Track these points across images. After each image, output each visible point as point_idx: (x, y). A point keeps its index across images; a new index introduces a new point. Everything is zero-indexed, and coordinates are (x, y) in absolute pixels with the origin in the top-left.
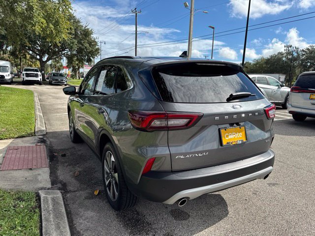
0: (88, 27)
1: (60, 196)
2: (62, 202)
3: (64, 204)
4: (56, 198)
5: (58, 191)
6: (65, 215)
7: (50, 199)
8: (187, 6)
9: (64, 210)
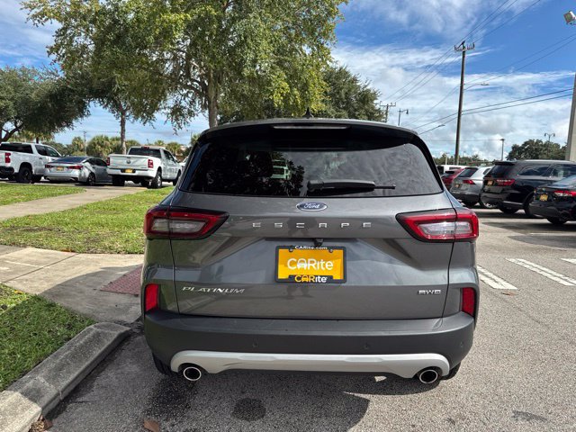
0: (368, 88)
1: (115, 334)
2: (109, 343)
3: (109, 346)
4: (105, 334)
5: (128, 329)
6: (92, 359)
7: (92, 333)
8: (571, 18)
9: (97, 352)
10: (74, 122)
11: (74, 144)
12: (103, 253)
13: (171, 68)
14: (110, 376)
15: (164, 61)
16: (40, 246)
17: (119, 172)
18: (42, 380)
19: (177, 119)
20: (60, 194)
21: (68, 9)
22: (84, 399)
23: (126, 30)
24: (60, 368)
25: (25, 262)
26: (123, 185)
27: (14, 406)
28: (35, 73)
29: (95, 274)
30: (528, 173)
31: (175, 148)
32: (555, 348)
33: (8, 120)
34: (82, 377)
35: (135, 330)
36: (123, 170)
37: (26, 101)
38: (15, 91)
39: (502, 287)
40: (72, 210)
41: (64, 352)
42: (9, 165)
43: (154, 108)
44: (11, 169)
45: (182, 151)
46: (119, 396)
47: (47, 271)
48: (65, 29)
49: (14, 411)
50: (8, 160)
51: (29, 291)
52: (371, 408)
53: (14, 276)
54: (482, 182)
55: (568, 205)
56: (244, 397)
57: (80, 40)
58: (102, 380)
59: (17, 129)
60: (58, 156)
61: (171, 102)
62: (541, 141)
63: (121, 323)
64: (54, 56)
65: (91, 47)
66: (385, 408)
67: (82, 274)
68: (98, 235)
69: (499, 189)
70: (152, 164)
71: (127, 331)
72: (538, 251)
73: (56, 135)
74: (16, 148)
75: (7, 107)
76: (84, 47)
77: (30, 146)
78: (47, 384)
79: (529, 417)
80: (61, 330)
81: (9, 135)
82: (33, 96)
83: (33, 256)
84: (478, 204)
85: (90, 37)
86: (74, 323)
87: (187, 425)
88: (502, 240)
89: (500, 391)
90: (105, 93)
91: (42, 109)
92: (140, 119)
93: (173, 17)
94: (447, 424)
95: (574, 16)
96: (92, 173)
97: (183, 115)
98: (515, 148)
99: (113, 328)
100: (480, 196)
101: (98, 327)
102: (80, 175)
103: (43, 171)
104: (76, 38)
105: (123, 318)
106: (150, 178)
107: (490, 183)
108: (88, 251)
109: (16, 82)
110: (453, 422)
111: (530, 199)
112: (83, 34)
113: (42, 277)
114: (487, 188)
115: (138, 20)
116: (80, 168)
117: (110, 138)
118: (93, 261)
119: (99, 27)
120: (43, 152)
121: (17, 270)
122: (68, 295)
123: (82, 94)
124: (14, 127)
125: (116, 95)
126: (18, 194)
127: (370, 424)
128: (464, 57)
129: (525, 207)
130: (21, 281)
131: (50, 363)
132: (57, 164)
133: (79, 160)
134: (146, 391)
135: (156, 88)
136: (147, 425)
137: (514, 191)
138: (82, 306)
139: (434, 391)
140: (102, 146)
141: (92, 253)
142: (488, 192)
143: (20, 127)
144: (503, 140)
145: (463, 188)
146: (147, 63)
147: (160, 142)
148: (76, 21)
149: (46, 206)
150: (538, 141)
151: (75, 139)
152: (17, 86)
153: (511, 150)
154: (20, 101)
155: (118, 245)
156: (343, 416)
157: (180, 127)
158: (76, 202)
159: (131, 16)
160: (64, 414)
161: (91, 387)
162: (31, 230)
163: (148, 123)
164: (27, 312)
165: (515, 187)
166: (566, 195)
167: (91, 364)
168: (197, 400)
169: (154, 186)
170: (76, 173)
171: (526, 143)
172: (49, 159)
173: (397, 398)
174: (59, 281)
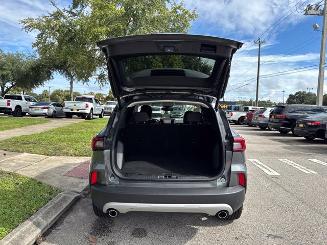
1: (73, 197)
2: (70, 201)
3: (71, 203)
4: (68, 197)
5: (79, 195)
6: (62, 209)
7: (62, 196)
8: (317, 28)
9: (65, 206)
10: (44, 82)
11: (43, 94)
12: (64, 156)
13: (99, 54)
14: (71, 217)
15: (96, 50)
16: (31, 152)
17: (70, 111)
18: (40, 218)
19: (101, 82)
20: (38, 123)
21: (44, 24)
22: (59, 228)
23: (75, 35)
24: (48, 213)
25: (24, 161)
26: (71, 118)
27: (29, 229)
28: (24, 55)
29: (60, 167)
30: (294, 112)
31: (100, 96)
32: (294, 204)
33: (8, 81)
34: (58, 218)
35: (82, 196)
36: (72, 110)
37: (18, 71)
38: (13, 66)
39: (273, 174)
40: (45, 132)
41: (49, 205)
42: (9, 107)
43: (89, 75)
44: (11, 109)
45: (104, 98)
46: (76, 226)
47: (36, 165)
48: (42, 34)
49: (28, 231)
50: (9, 104)
51: (28, 176)
52: (198, 232)
53: (19, 168)
54: (268, 116)
55: (315, 129)
56: (137, 227)
57: (51, 40)
58: (67, 219)
59: (13, 86)
60: (36, 102)
61: (98, 72)
62: (305, 92)
63: (75, 192)
64: (36, 48)
65: (56, 43)
66: (205, 232)
67: (53, 167)
68: (60, 146)
69: (278, 120)
70: (88, 106)
71: (78, 196)
72: (296, 155)
73: (34, 90)
74: (13, 97)
75: (8, 74)
76: (52, 44)
77: (21, 96)
78: (42, 220)
79: (275, 237)
80: (47, 195)
81: (8, 89)
82: (22, 68)
83: (27, 158)
84: (267, 128)
85: (56, 39)
86: (52, 192)
87: (109, 240)
88: (277, 149)
89: (263, 225)
90: (62, 67)
91: (27, 76)
92: (81, 81)
93: (99, 29)
94: (234, 240)
95: (318, 26)
96: (54, 111)
97: (105, 79)
98: (291, 96)
99: (72, 194)
100: (268, 124)
101: (65, 194)
102: (48, 113)
103: (28, 110)
104: (48, 39)
105: (76, 189)
106: (86, 114)
107: (273, 117)
108: (56, 155)
109: (13, 60)
110: (237, 239)
111: (294, 126)
112: (52, 37)
113: (33, 168)
114: (271, 120)
115: (82, 30)
116: (48, 108)
117: (63, 90)
118: (58, 160)
119: (60, 34)
120: (28, 99)
121: (20, 165)
122: (47, 178)
123: (49, 68)
124: (11, 85)
125: (68, 68)
126: (15, 123)
127: (197, 239)
128: (260, 47)
129: (292, 130)
130: (23, 171)
131: (43, 211)
132: (36, 106)
133: (48, 104)
134: (89, 225)
135: (90, 65)
136: (91, 239)
137: (286, 122)
138: (55, 184)
139: (230, 225)
140: (59, 95)
141: (58, 156)
142: (272, 122)
143: (14, 85)
144: (284, 91)
145: (258, 119)
146: (86, 52)
147: (91, 93)
148: (48, 30)
149: (31, 130)
150: (304, 92)
151: (44, 91)
152: (14, 63)
153: (288, 97)
154: (15, 71)
155: (71, 152)
156: (185, 236)
157: (103, 86)
158: (47, 128)
159: (78, 27)
160: (51, 234)
161: (63, 222)
162: (25, 144)
163: (85, 83)
164: (29, 186)
165: (286, 119)
166: (313, 124)
167: (62, 212)
168: (115, 228)
169: (89, 118)
170: (46, 111)
171: (297, 93)
172: (31, 103)
173: (212, 228)
174: (42, 170)
